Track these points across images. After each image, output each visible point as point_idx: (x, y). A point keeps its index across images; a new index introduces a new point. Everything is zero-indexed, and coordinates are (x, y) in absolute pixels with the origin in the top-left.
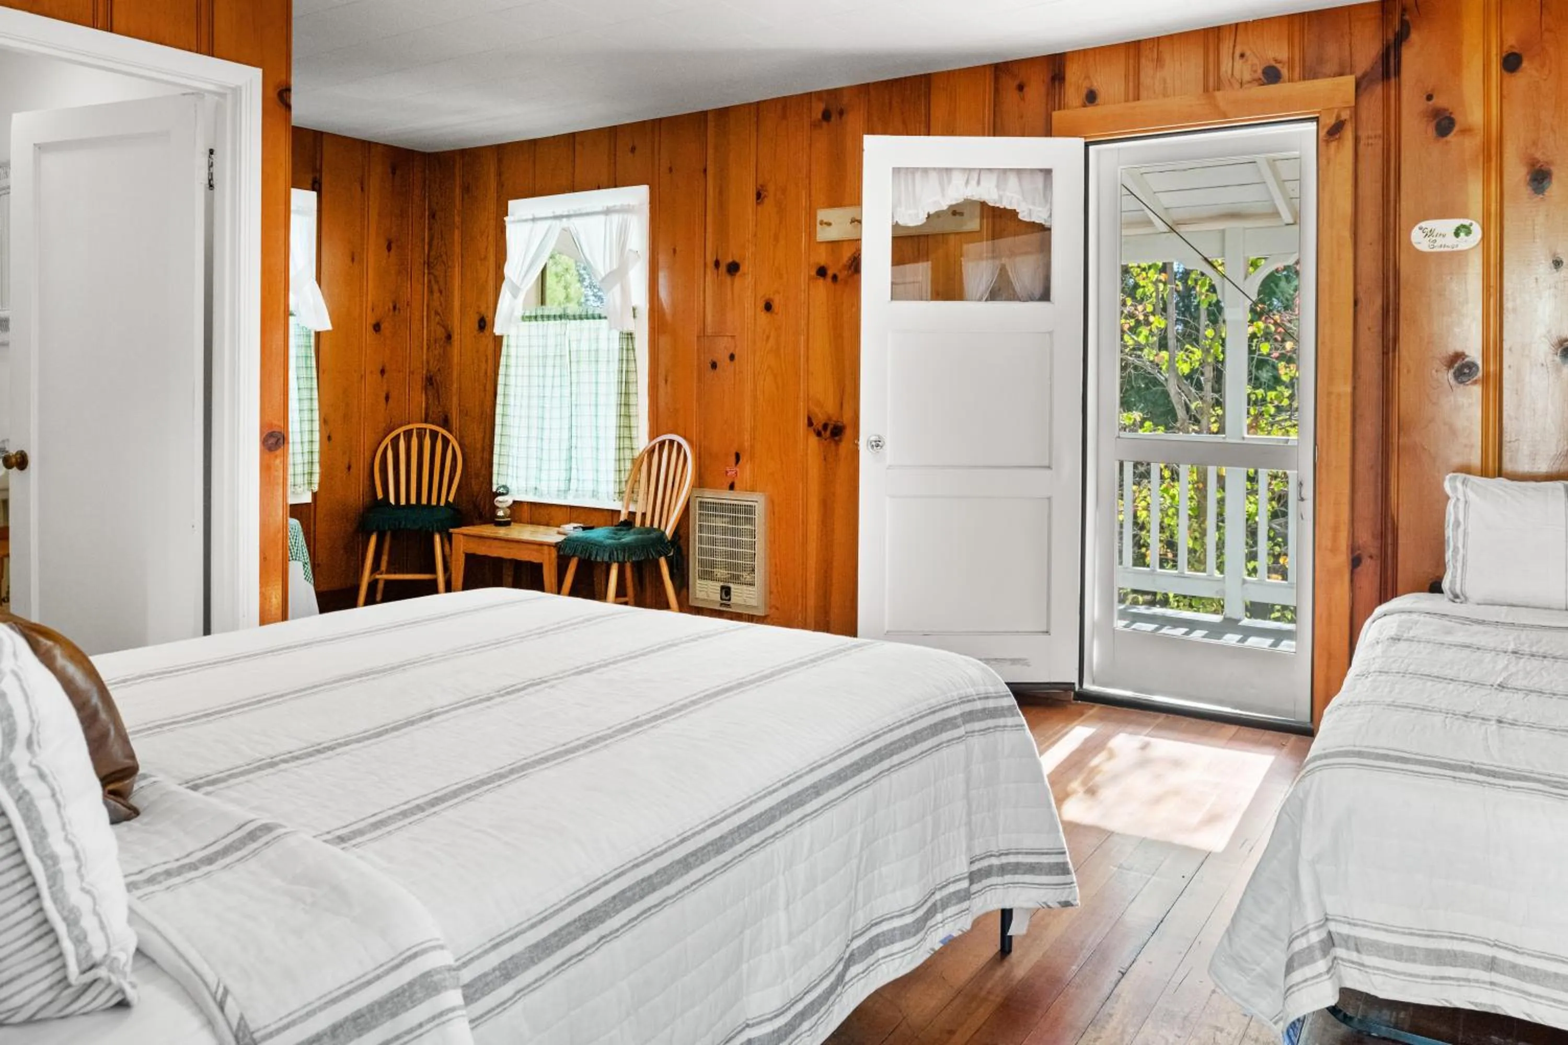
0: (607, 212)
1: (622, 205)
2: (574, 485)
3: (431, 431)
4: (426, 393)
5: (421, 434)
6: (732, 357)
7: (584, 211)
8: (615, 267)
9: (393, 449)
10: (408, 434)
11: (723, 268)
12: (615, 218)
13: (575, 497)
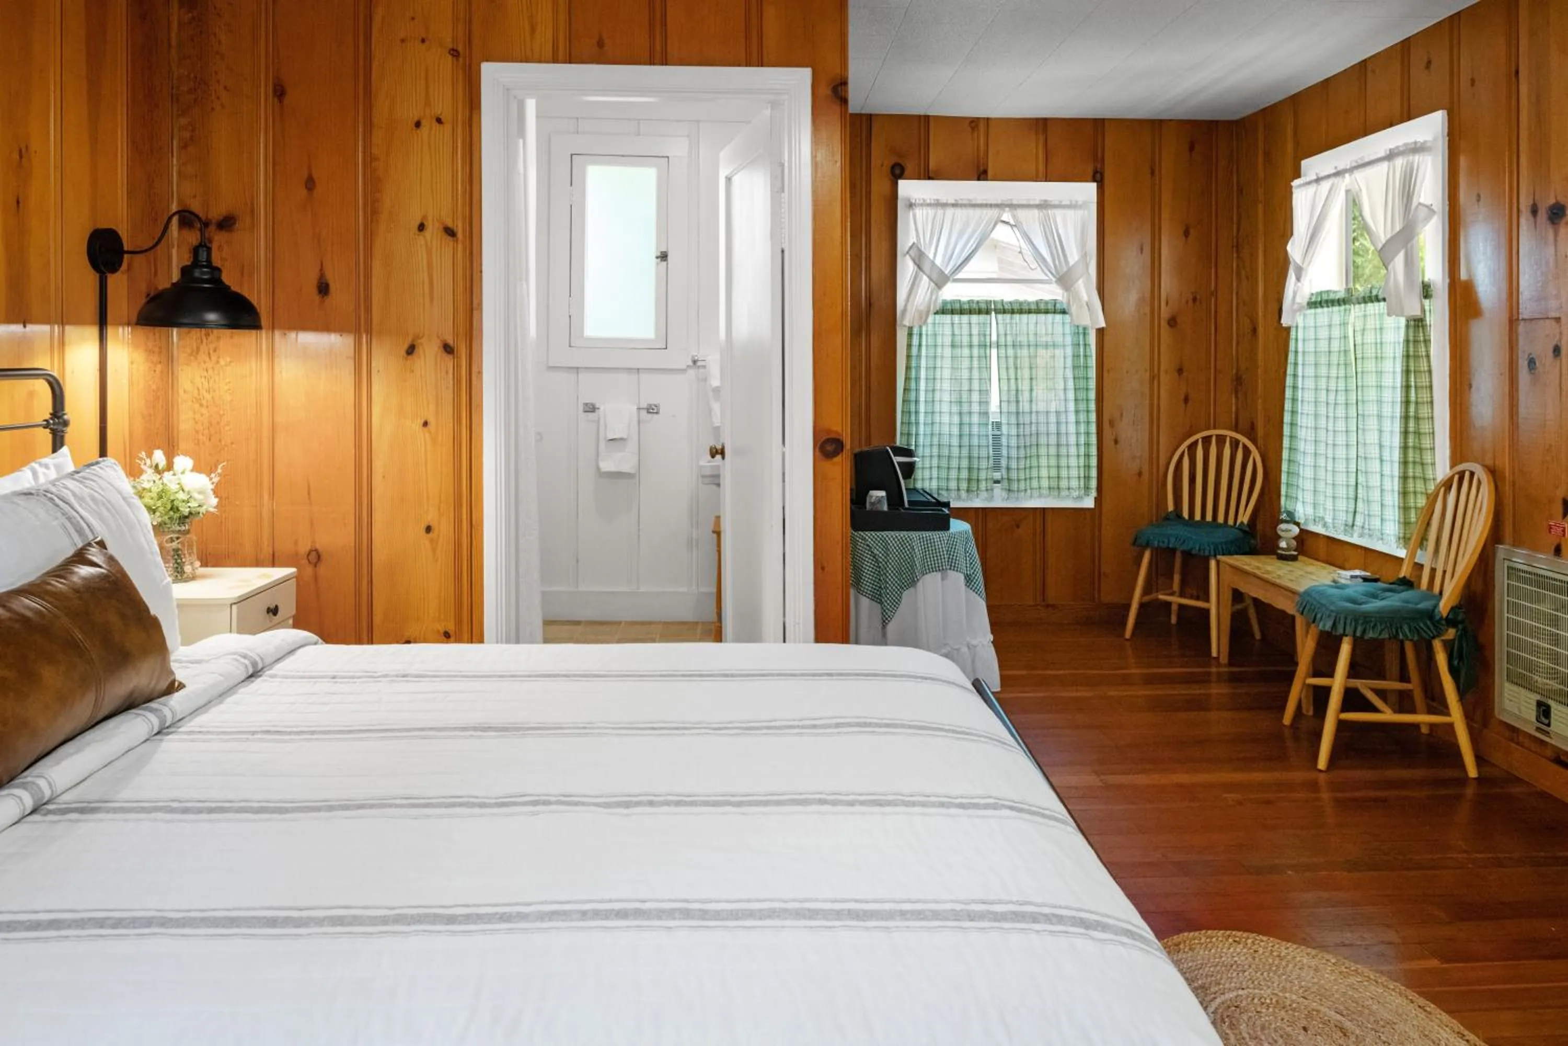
0: (1391, 156)
1: (1405, 145)
2: (1359, 520)
3: (1231, 438)
4: (1237, 397)
5: (1221, 440)
6: (1557, 351)
7: (1367, 160)
8: (1398, 229)
9: (1189, 454)
10: (1207, 440)
11: (1543, 215)
12: (1399, 162)
13: (1361, 536)
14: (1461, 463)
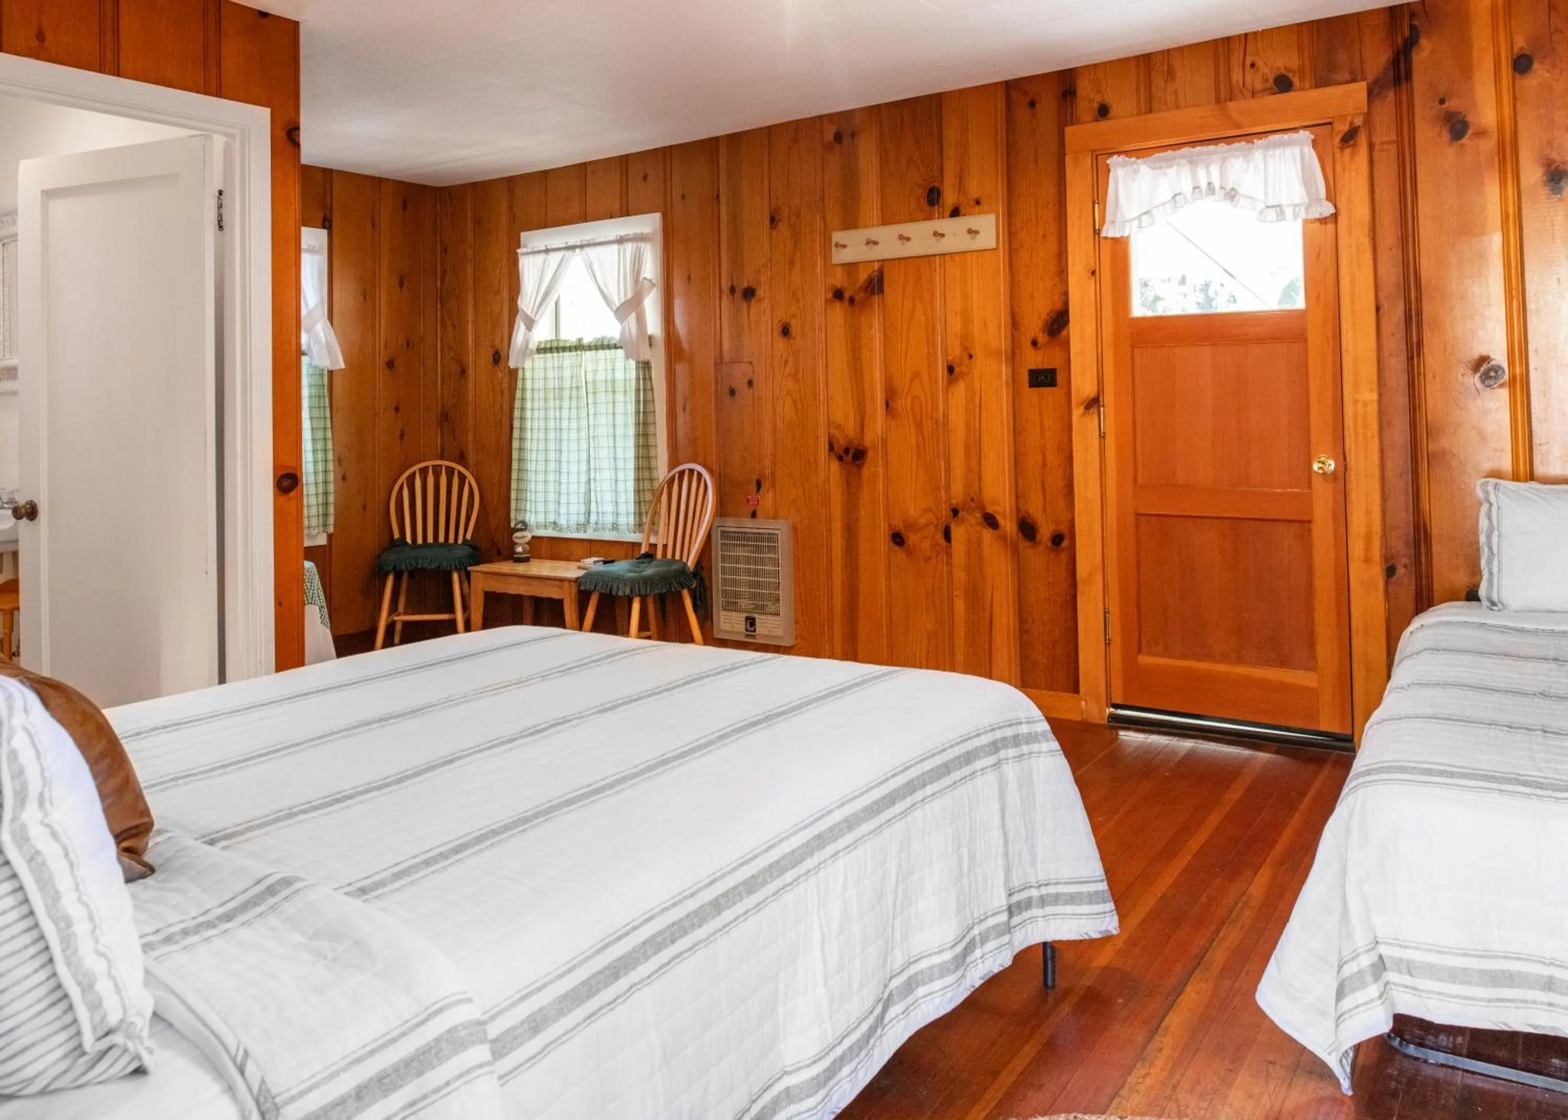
0: (621, 241)
1: (635, 234)
2: (593, 518)
4: (442, 431)
6: (750, 383)
7: (598, 241)
8: (630, 295)
9: (408, 487)
10: (424, 471)
11: (739, 294)
12: (629, 247)
13: (595, 530)
14: (677, 466)
